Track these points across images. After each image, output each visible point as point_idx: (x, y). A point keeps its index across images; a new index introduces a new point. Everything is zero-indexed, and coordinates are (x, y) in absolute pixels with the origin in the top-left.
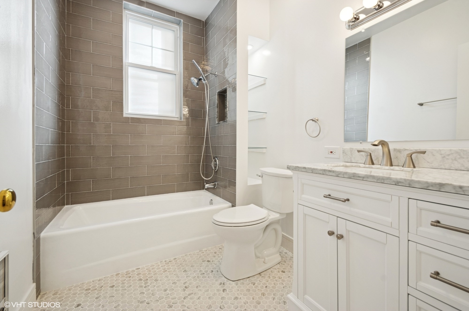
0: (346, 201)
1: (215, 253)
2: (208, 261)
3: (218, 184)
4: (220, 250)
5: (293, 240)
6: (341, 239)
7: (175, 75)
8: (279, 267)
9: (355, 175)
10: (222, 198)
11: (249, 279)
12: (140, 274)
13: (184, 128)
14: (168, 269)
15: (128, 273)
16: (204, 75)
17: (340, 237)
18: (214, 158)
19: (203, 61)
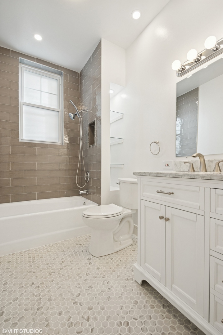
0: (171, 194)
1: (86, 239)
2: (80, 245)
3: (89, 191)
4: (90, 237)
5: (137, 227)
6: (167, 221)
7: (58, 112)
8: (131, 248)
9: (177, 175)
10: (92, 201)
11: (108, 256)
12: (30, 253)
13: (65, 151)
14: (50, 250)
15: (21, 253)
16: (79, 112)
17: (167, 220)
18: (86, 172)
19: (79, 102)
